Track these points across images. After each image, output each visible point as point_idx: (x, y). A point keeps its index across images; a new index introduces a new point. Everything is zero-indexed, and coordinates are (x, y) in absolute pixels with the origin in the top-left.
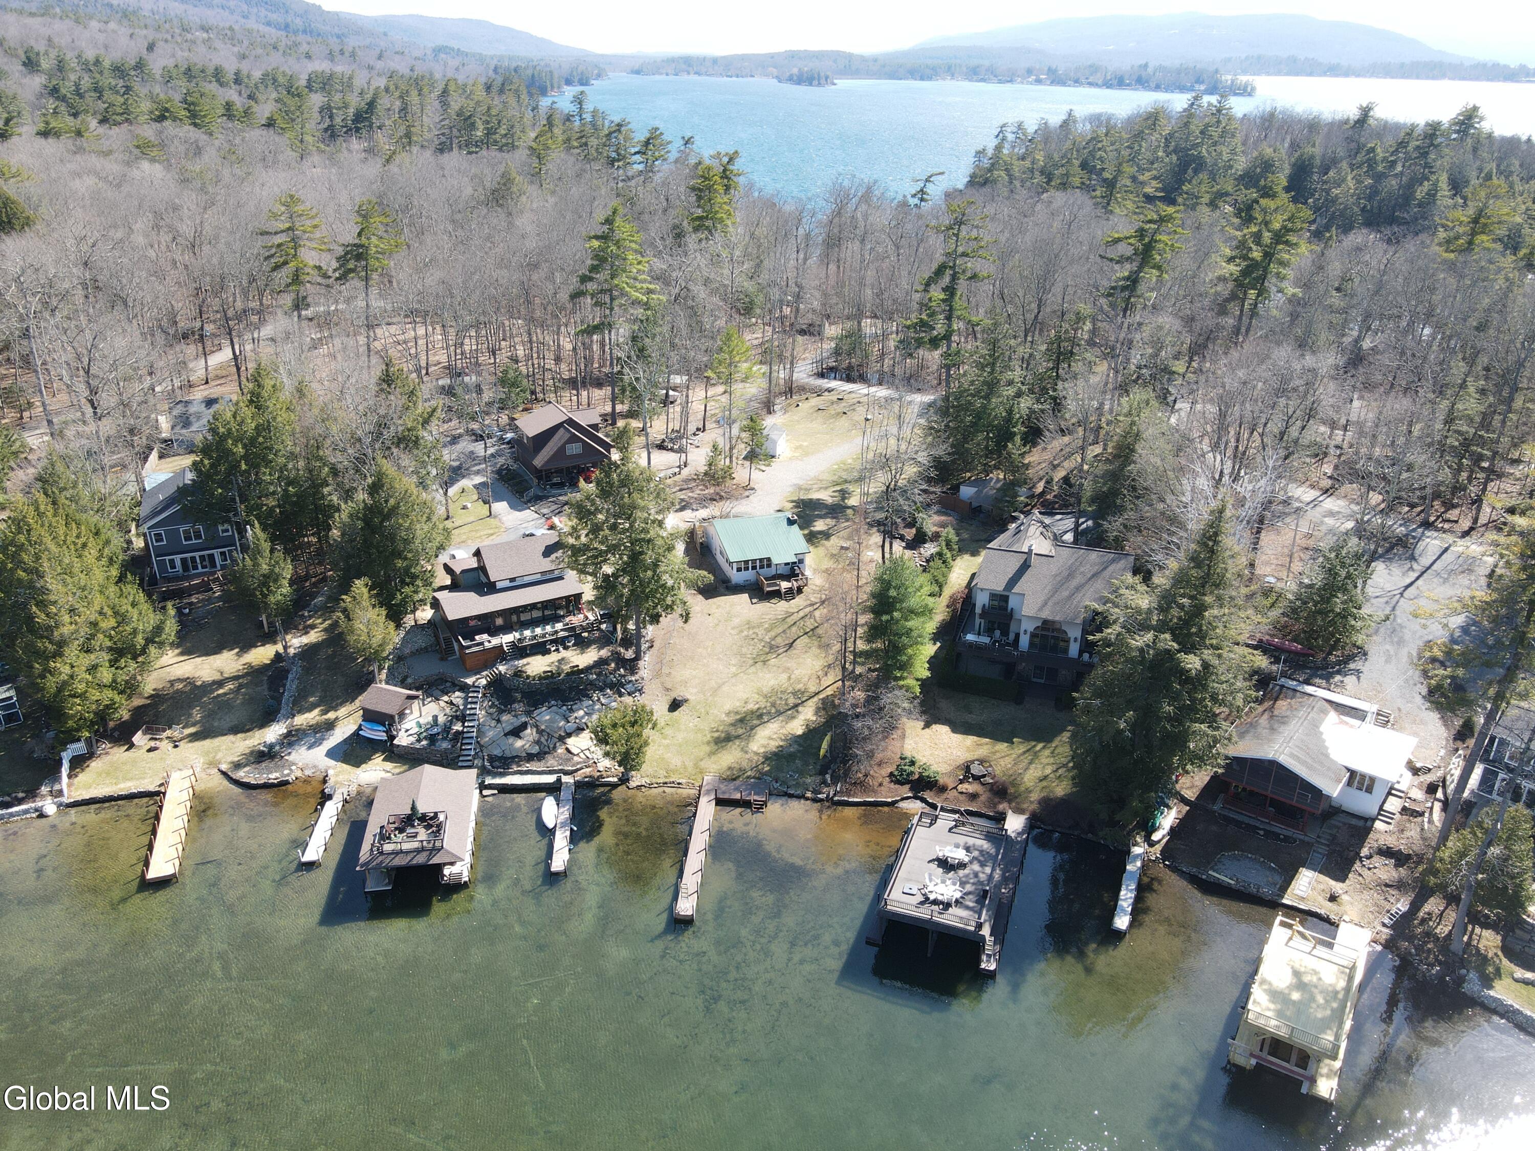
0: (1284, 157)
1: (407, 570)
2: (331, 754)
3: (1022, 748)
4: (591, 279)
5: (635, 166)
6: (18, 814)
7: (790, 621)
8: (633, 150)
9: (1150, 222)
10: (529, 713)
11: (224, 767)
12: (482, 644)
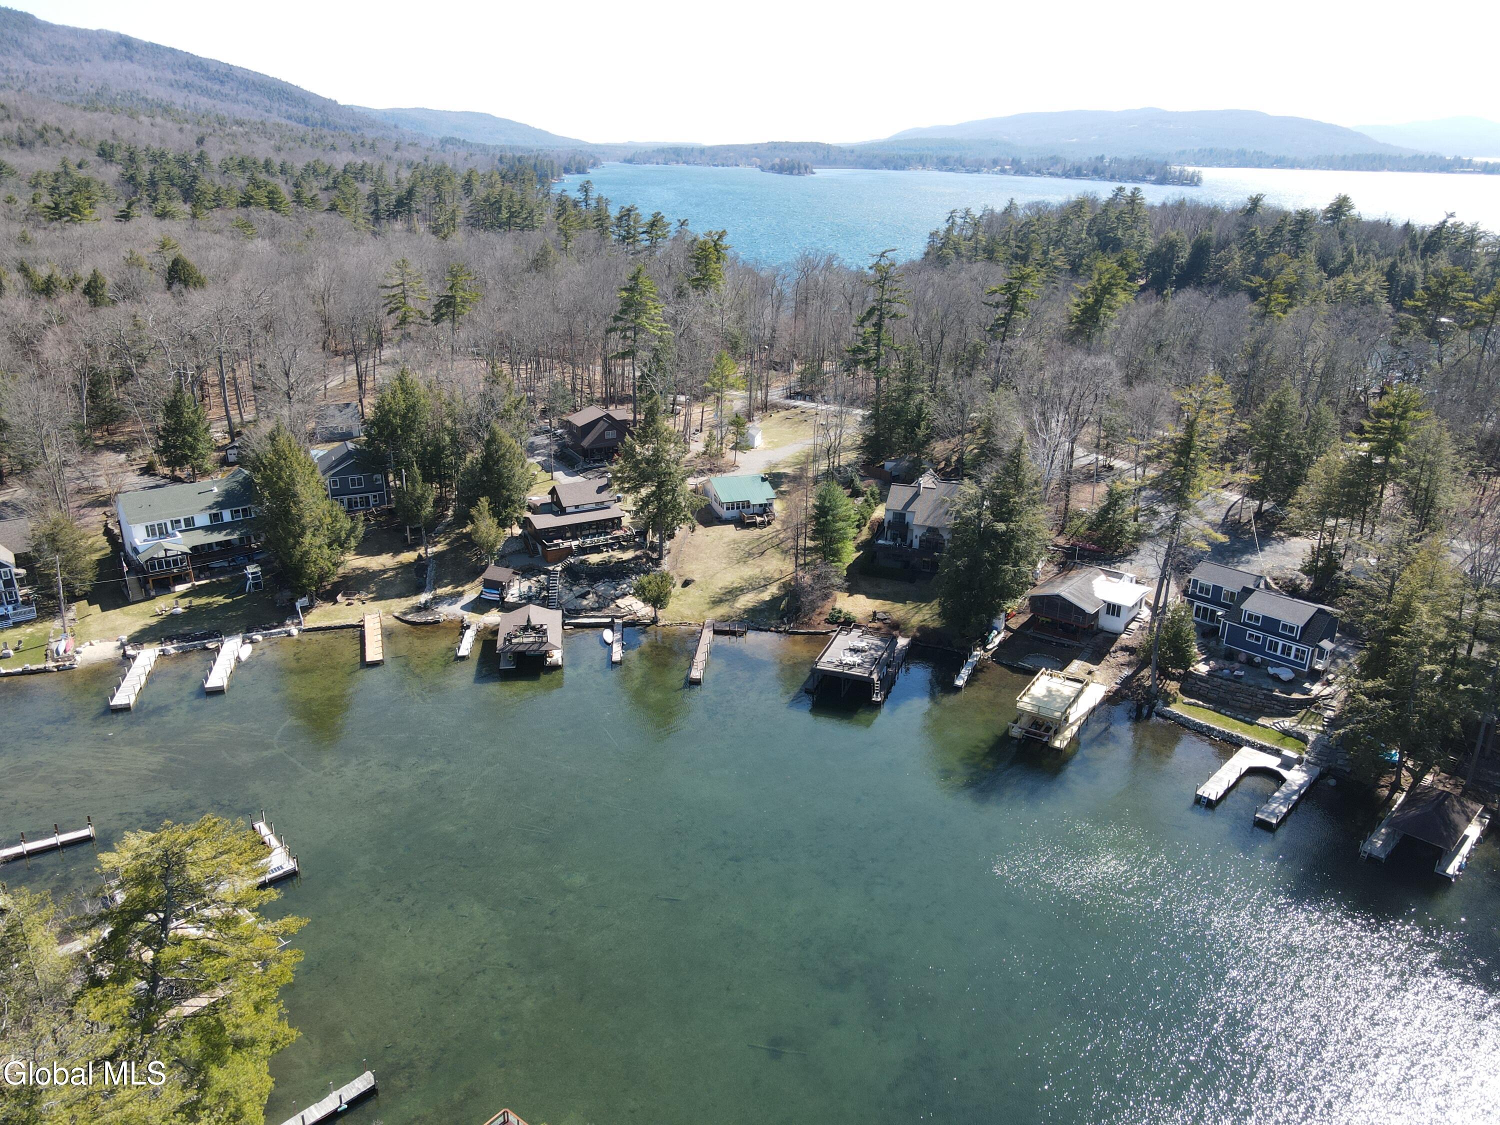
0: (1186, 238)
1: (509, 497)
2: (463, 608)
3: (911, 606)
4: (621, 319)
5: (643, 243)
6: (275, 634)
7: (762, 540)
8: (641, 230)
9: (1015, 278)
10: (591, 586)
11: (397, 614)
12: (558, 545)
